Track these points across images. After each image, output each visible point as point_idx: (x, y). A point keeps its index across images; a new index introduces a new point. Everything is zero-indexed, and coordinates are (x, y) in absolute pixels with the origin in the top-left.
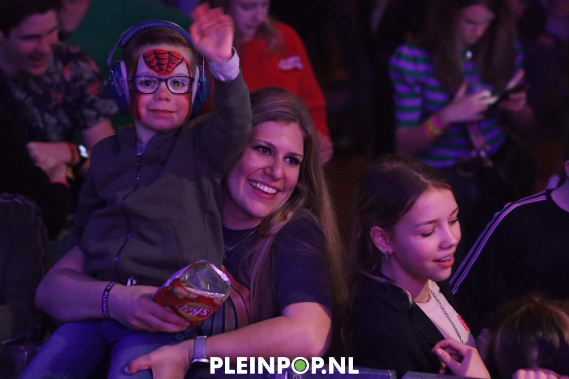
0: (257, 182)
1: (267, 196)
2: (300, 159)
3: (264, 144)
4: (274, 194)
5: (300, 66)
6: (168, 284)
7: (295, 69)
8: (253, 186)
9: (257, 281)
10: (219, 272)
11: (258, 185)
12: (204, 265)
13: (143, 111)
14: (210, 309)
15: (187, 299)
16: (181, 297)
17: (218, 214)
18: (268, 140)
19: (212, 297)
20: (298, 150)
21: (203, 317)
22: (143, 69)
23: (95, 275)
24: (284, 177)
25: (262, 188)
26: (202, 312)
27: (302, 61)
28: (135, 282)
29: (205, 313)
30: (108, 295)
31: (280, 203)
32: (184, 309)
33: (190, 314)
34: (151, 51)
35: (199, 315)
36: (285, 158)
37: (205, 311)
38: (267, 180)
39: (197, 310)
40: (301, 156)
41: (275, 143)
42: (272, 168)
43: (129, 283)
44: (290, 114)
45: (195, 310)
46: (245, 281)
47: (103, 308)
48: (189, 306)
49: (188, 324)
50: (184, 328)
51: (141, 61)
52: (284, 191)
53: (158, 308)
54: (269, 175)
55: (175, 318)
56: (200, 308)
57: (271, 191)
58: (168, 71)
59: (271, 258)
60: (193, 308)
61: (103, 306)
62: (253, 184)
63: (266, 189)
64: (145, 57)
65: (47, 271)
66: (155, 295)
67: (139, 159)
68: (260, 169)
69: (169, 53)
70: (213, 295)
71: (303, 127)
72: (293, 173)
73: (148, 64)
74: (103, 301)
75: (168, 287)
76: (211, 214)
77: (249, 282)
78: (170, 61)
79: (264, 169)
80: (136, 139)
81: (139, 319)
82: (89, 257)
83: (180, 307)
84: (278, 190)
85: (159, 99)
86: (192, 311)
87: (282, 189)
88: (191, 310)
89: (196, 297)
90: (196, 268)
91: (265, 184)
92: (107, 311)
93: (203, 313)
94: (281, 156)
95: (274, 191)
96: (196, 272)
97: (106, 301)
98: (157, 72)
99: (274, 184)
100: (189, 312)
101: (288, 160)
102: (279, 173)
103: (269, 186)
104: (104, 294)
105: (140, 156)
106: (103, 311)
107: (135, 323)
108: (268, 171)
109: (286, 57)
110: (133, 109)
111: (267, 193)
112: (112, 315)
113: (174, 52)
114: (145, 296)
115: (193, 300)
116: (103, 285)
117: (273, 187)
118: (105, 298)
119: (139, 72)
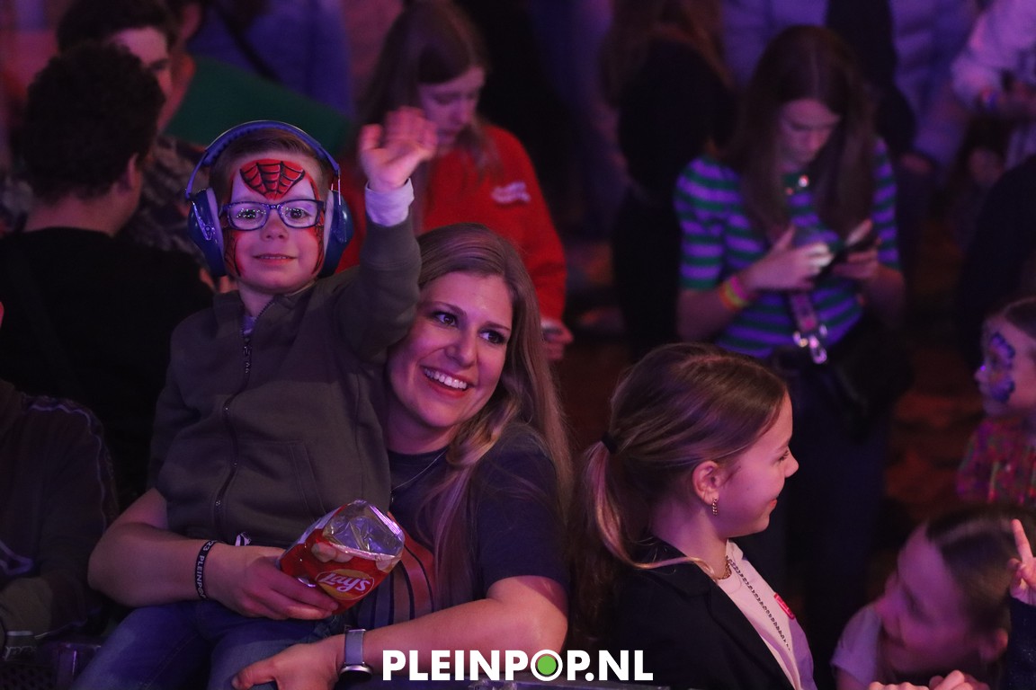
0: (434, 369)
1: (451, 392)
2: (507, 334)
3: (446, 309)
4: (464, 390)
5: (525, 197)
6: (302, 540)
7: (518, 203)
8: (429, 377)
9: (445, 540)
10: (386, 520)
11: (437, 376)
12: (361, 509)
13: (244, 260)
14: (371, 581)
15: (334, 564)
16: (325, 560)
17: (378, 426)
18: (452, 303)
19: (374, 559)
20: (504, 320)
21: (359, 593)
22: (242, 191)
23: (183, 530)
24: (478, 362)
25: (442, 379)
26: (358, 585)
27: (528, 191)
28: (247, 541)
29: (363, 588)
30: (204, 561)
31: (474, 406)
32: (329, 580)
33: (339, 588)
34: (253, 162)
35: (353, 591)
36: (481, 332)
37: (362, 584)
38: (451, 367)
39: (350, 583)
40: (508, 329)
41: (463, 307)
42: (458, 347)
43: (238, 542)
44: (490, 261)
45: (346, 583)
46: (426, 540)
47: (196, 581)
48: (337, 575)
49: (334, 606)
50: (329, 614)
51: (238, 180)
52: (479, 386)
53: (285, 580)
54: (453, 357)
55: (315, 597)
56: (354, 579)
57: (456, 384)
58: (280, 193)
59: (468, 503)
60: (343, 578)
61: (197, 577)
62: (429, 373)
63: (449, 381)
64: (242, 174)
65: (109, 523)
66: (281, 560)
67: (247, 340)
68: (440, 349)
69: (282, 163)
70: (376, 556)
71: (510, 283)
72: (495, 357)
73: (249, 183)
74: (196, 570)
75: (303, 545)
76: (367, 427)
77: (433, 541)
78: (283, 176)
79: (446, 349)
80: (242, 311)
81: (256, 599)
82: (175, 501)
83: (323, 576)
84: (470, 385)
85: (269, 237)
86: (342, 585)
87: (475, 381)
88: (339, 582)
89: (349, 558)
90: (349, 513)
91: (449, 374)
92: (202, 588)
93: (360, 588)
94: (473, 328)
95: (462, 385)
96: (347, 521)
97: (202, 572)
98: (264, 194)
99: (461, 373)
100: (337, 585)
101: (486, 336)
102: (468, 355)
103: (454, 377)
104: (199, 559)
105: (248, 336)
106: (197, 586)
107: (248, 604)
108: (452, 351)
109: (504, 183)
110: (228, 258)
111: (450, 388)
112: (212, 593)
113: (290, 163)
114: (264, 560)
115: (343, 565)
116: (198, 545)
117: (461, 379)
118: (200, 565)
119: (235, 198)
